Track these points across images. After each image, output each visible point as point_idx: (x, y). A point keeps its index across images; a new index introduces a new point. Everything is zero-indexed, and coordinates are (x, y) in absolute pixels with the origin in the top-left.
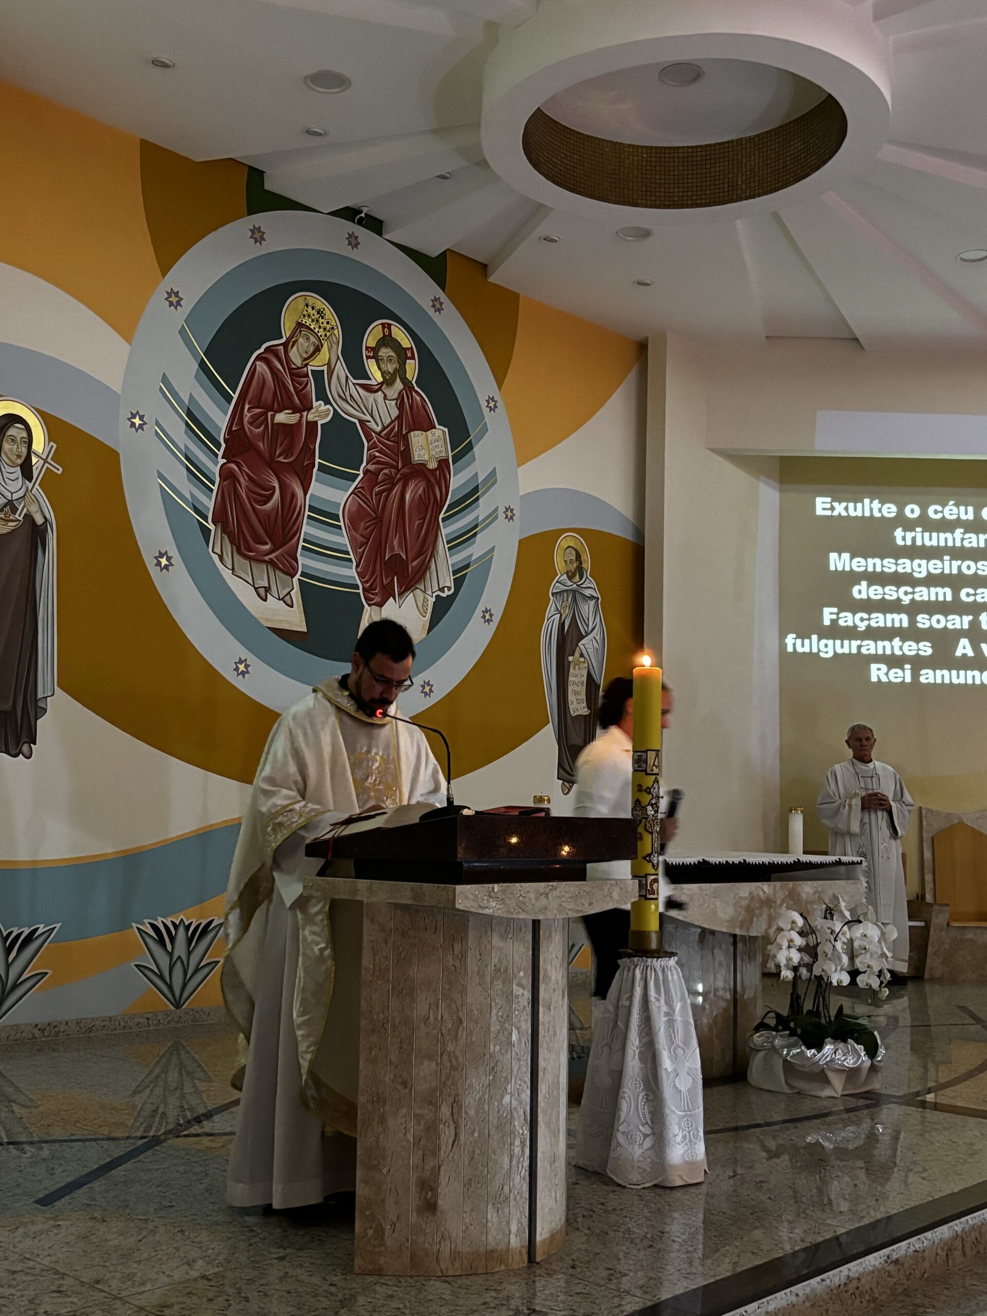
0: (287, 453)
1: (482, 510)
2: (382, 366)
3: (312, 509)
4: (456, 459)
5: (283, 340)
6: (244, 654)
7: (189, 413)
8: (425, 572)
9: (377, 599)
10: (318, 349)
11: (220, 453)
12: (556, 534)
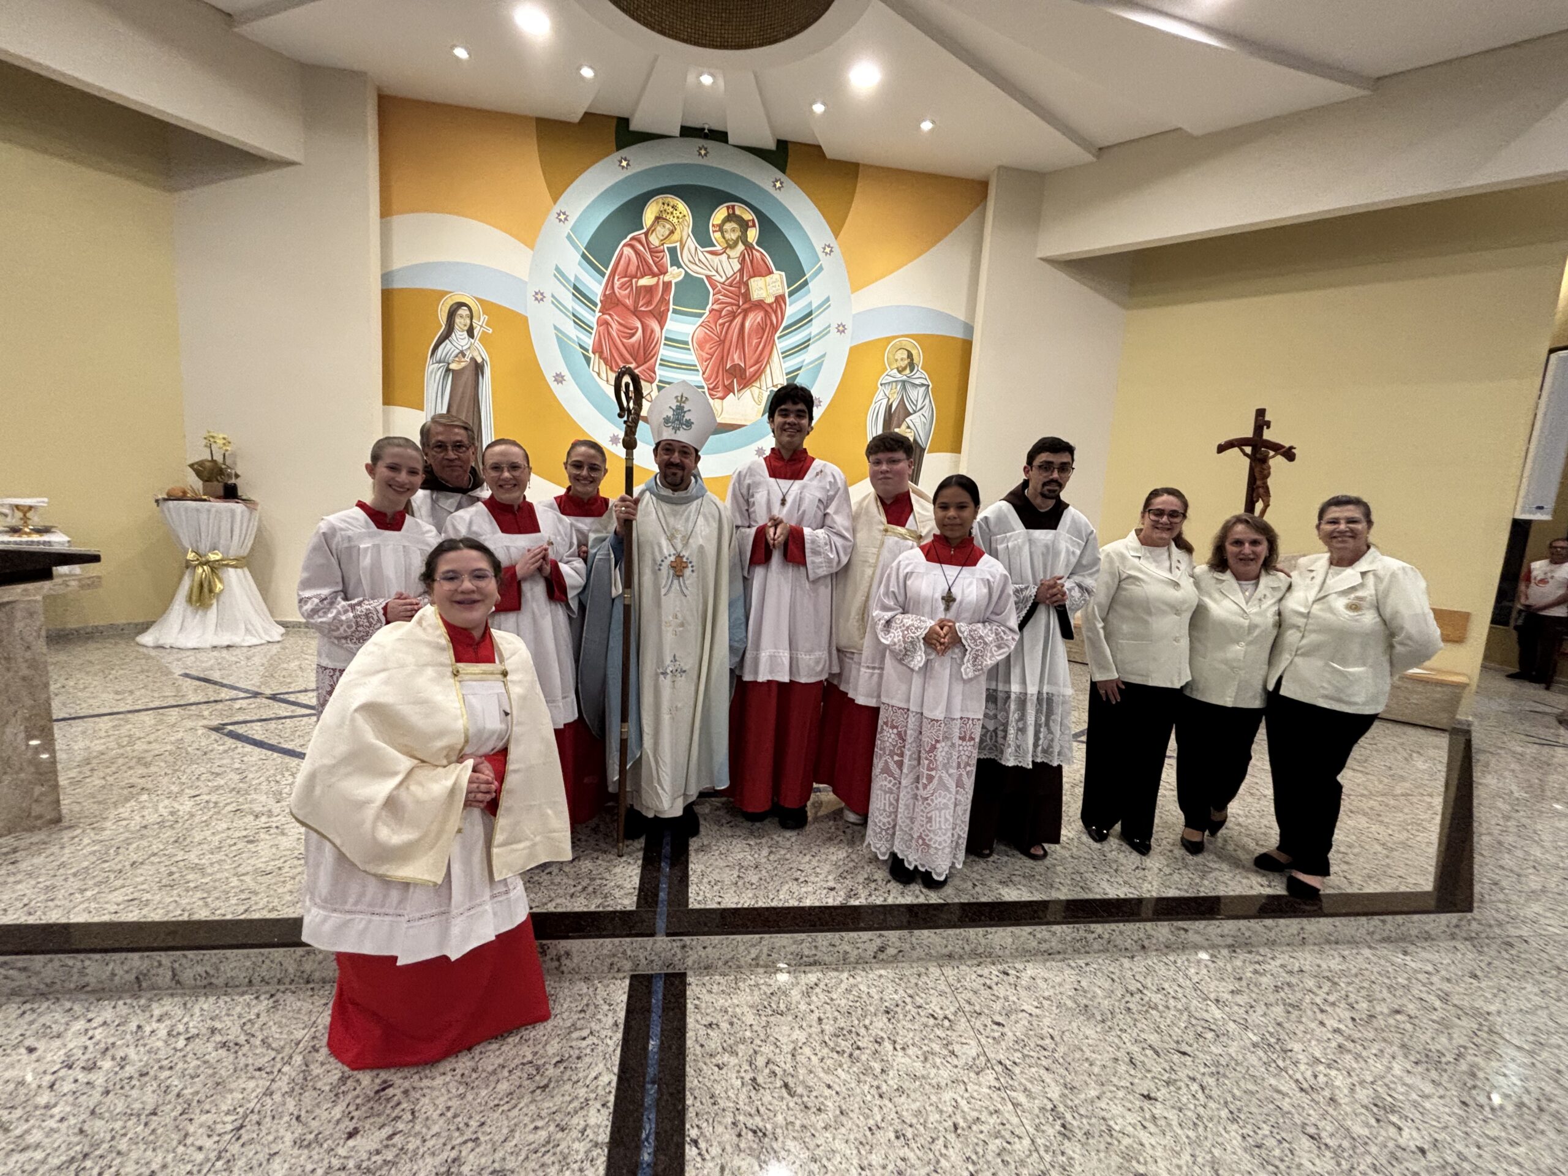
0: (648, 303)
1: (814, 328)
2: (727, 236)
3: (667, 339)
4: (791, 294)
5: (645, 230)
7: (575, 288)
8: (761, 375)
9: (720, 395)
10: (672, 232)
11: (597, 310)
12: (889, 340)
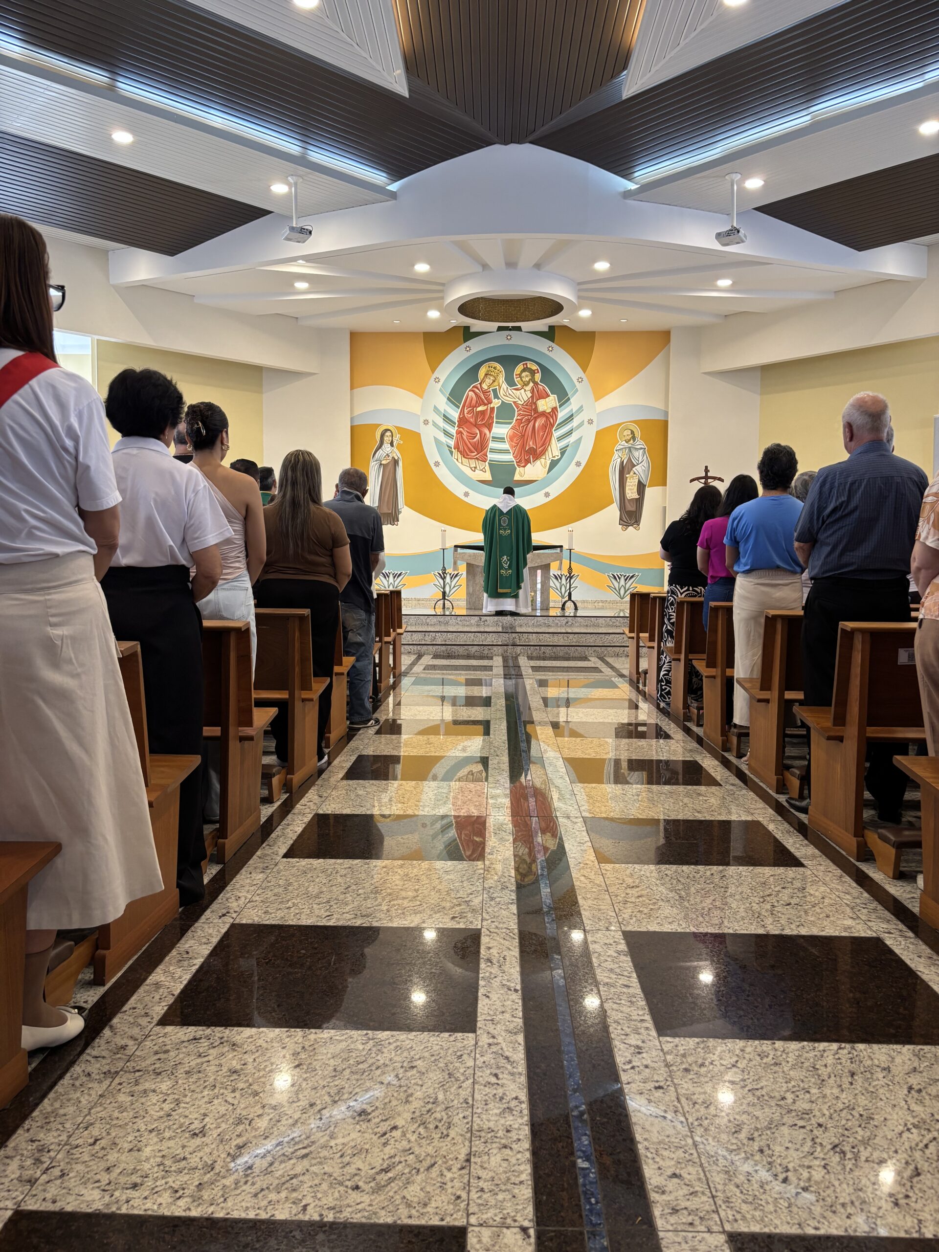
0: (482, 420)
1: (575, 423)
2: (524, 379)
3: (493, 438)
4: (560, 406)
5: (480, 382)
6: (467, 490)
7: (444, 416)
8: (545, 451)
9: (523, 464)
11: (456, 426)
12: (619, 425)
